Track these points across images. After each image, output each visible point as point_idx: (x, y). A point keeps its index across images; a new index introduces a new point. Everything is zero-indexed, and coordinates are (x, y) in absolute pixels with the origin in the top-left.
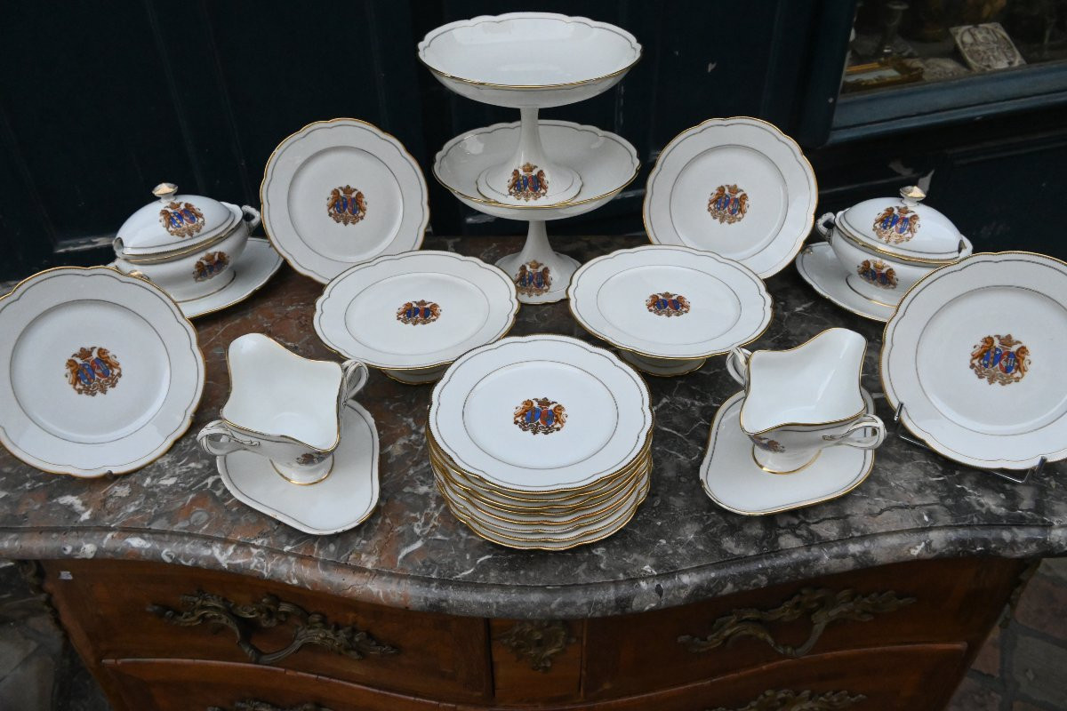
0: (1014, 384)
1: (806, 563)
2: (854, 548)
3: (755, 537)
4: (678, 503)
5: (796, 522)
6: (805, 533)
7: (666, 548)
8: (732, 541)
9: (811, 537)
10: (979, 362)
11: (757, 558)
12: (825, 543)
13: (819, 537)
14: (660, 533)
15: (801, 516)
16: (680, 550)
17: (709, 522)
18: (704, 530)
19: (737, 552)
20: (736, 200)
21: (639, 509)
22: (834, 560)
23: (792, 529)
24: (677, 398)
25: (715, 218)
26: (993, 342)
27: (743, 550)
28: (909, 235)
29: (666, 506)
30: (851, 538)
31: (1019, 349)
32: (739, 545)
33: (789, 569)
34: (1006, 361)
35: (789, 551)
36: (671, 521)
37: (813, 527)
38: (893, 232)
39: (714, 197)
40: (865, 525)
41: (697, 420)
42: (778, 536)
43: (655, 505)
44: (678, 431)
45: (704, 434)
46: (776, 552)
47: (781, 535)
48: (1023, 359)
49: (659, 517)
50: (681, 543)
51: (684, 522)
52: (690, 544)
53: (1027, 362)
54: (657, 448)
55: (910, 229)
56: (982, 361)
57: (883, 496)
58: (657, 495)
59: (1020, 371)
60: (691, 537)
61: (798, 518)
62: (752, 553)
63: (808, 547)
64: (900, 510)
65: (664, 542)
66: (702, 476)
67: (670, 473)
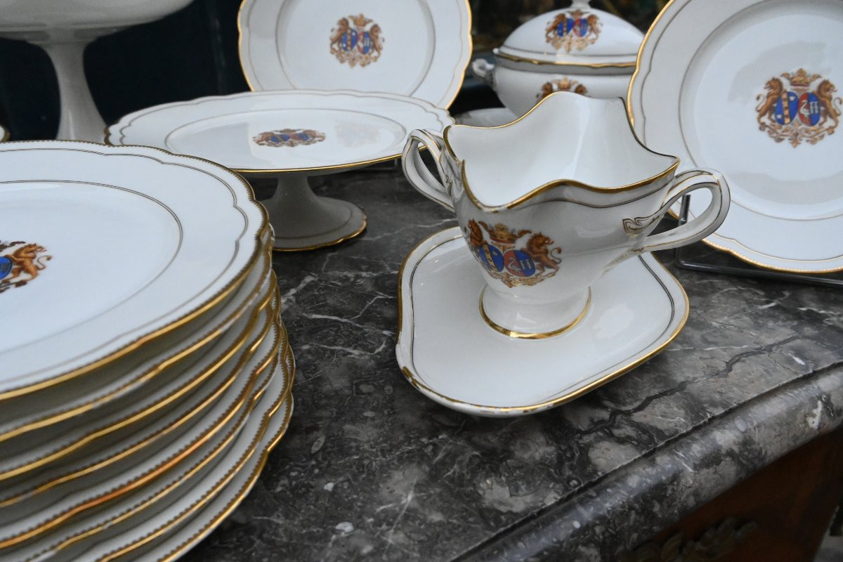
0: (827, 138)
1: (658, 492)
2: (725, 437)
3: (543, 464)
4: (364, 434)
5: (605, 415)
6: (628, 431)
7: (354, 541)
8: (501, 483)
9: (645, 437)
10: (770, 118)
11: (566, 506)
12: (674, 441)
13: (660, 433)
14: (337, 509)
15: (607, 403)
16: (392, 538)
17: (440, 456)
18: (434, 476)
19: (520, 504)
20: (366, 34)
21: (275, 463)
22: (704, 471)
23: (606, 430)
24: (330, 273)
25: (342, 61)
26: (780, 84)
27: (529, 499)
28: (593, 36)
29: (339, 446)
30: (710, 420)
31: (820, 87)
32: (517, 489)
33: (633, 515)
34: (808, 107)
35: (620, 474)
36: (355, 477)
37: (638, 417)
38: (572, 36)
39: (335, 34)
40: (721, 393)
41: (371, 296)
42: (585, 450)
43: (315, 449)
44: (341, 316)
45: (389, 313)
46: (596, 483)
47: (589, 446)
48: (830, 98)
49: (327, 473)
50: (387, 519)
51: (385, 469)
52: (410, 515)
53: (837, 102)
54: (306, 347)
55: (592, 30)
56: (773, 117)
57: (716, 344)
58: (316, 428)
59: (831, 117)
60: (409, 499)
61: (606, 408)
62: (551, 499)
63: (649, 457)
64: (752, 357)
65: (346, 527)
66: (403, 361)
67: (337, 382)
